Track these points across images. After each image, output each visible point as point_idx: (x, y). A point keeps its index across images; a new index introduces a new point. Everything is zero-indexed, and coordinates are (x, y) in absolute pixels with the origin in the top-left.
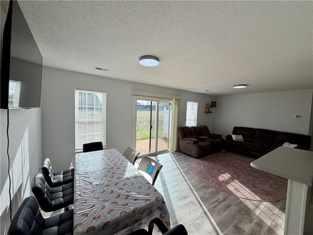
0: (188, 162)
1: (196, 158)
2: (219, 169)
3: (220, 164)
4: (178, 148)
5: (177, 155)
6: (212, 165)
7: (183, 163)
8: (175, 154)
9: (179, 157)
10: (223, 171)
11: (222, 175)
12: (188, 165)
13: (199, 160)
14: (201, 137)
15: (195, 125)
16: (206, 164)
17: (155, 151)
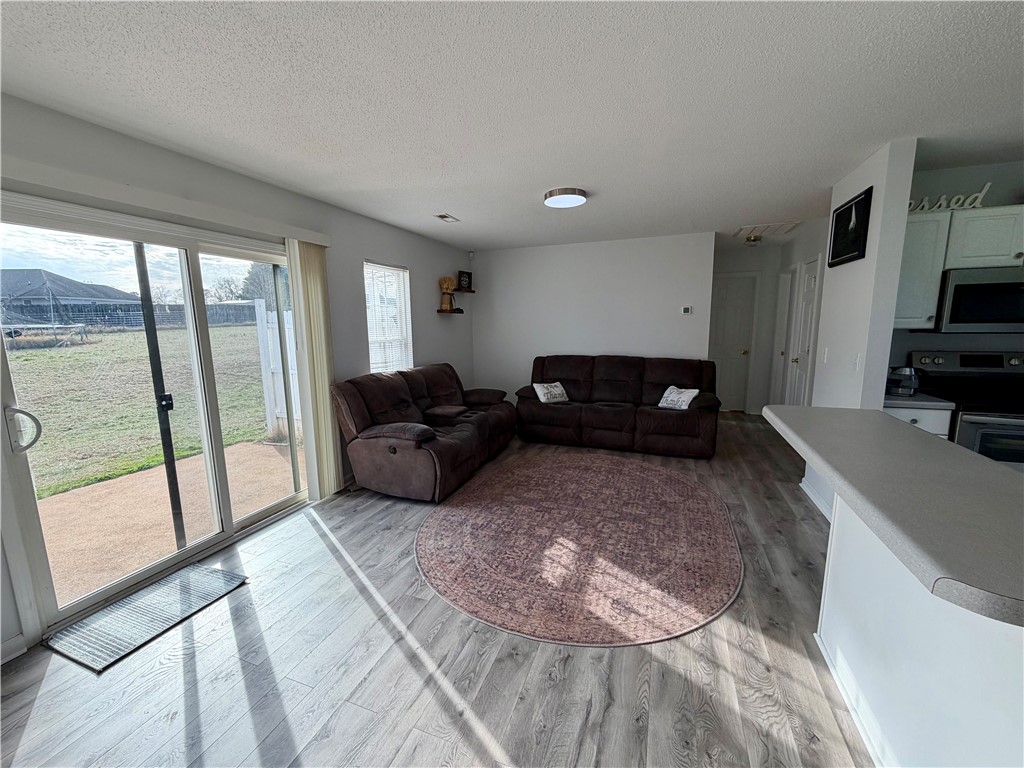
0: (401, 534)
1: (432, 502)
2: (531, 527)
3: (525, 503)
4: (344, 474)
5: (345, 513)
6: (498, 518)
7: (380, 551)
8: (337, 506)
9: (359, 521)
10: (545, 532)
11: (547, 553)
12: (406, 553)
13: (447, 509)
14: (438, 410)
15: (407, 362)
16: (480, 521)
17: (217, 529)
